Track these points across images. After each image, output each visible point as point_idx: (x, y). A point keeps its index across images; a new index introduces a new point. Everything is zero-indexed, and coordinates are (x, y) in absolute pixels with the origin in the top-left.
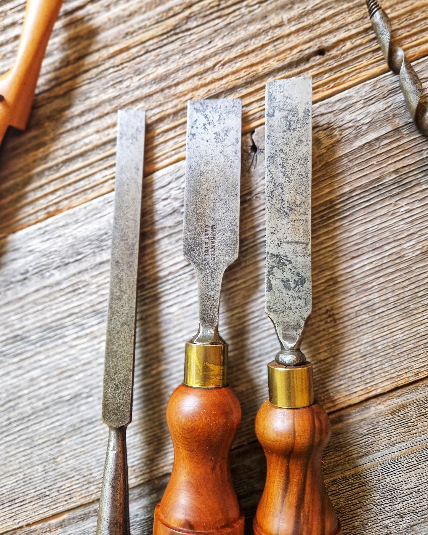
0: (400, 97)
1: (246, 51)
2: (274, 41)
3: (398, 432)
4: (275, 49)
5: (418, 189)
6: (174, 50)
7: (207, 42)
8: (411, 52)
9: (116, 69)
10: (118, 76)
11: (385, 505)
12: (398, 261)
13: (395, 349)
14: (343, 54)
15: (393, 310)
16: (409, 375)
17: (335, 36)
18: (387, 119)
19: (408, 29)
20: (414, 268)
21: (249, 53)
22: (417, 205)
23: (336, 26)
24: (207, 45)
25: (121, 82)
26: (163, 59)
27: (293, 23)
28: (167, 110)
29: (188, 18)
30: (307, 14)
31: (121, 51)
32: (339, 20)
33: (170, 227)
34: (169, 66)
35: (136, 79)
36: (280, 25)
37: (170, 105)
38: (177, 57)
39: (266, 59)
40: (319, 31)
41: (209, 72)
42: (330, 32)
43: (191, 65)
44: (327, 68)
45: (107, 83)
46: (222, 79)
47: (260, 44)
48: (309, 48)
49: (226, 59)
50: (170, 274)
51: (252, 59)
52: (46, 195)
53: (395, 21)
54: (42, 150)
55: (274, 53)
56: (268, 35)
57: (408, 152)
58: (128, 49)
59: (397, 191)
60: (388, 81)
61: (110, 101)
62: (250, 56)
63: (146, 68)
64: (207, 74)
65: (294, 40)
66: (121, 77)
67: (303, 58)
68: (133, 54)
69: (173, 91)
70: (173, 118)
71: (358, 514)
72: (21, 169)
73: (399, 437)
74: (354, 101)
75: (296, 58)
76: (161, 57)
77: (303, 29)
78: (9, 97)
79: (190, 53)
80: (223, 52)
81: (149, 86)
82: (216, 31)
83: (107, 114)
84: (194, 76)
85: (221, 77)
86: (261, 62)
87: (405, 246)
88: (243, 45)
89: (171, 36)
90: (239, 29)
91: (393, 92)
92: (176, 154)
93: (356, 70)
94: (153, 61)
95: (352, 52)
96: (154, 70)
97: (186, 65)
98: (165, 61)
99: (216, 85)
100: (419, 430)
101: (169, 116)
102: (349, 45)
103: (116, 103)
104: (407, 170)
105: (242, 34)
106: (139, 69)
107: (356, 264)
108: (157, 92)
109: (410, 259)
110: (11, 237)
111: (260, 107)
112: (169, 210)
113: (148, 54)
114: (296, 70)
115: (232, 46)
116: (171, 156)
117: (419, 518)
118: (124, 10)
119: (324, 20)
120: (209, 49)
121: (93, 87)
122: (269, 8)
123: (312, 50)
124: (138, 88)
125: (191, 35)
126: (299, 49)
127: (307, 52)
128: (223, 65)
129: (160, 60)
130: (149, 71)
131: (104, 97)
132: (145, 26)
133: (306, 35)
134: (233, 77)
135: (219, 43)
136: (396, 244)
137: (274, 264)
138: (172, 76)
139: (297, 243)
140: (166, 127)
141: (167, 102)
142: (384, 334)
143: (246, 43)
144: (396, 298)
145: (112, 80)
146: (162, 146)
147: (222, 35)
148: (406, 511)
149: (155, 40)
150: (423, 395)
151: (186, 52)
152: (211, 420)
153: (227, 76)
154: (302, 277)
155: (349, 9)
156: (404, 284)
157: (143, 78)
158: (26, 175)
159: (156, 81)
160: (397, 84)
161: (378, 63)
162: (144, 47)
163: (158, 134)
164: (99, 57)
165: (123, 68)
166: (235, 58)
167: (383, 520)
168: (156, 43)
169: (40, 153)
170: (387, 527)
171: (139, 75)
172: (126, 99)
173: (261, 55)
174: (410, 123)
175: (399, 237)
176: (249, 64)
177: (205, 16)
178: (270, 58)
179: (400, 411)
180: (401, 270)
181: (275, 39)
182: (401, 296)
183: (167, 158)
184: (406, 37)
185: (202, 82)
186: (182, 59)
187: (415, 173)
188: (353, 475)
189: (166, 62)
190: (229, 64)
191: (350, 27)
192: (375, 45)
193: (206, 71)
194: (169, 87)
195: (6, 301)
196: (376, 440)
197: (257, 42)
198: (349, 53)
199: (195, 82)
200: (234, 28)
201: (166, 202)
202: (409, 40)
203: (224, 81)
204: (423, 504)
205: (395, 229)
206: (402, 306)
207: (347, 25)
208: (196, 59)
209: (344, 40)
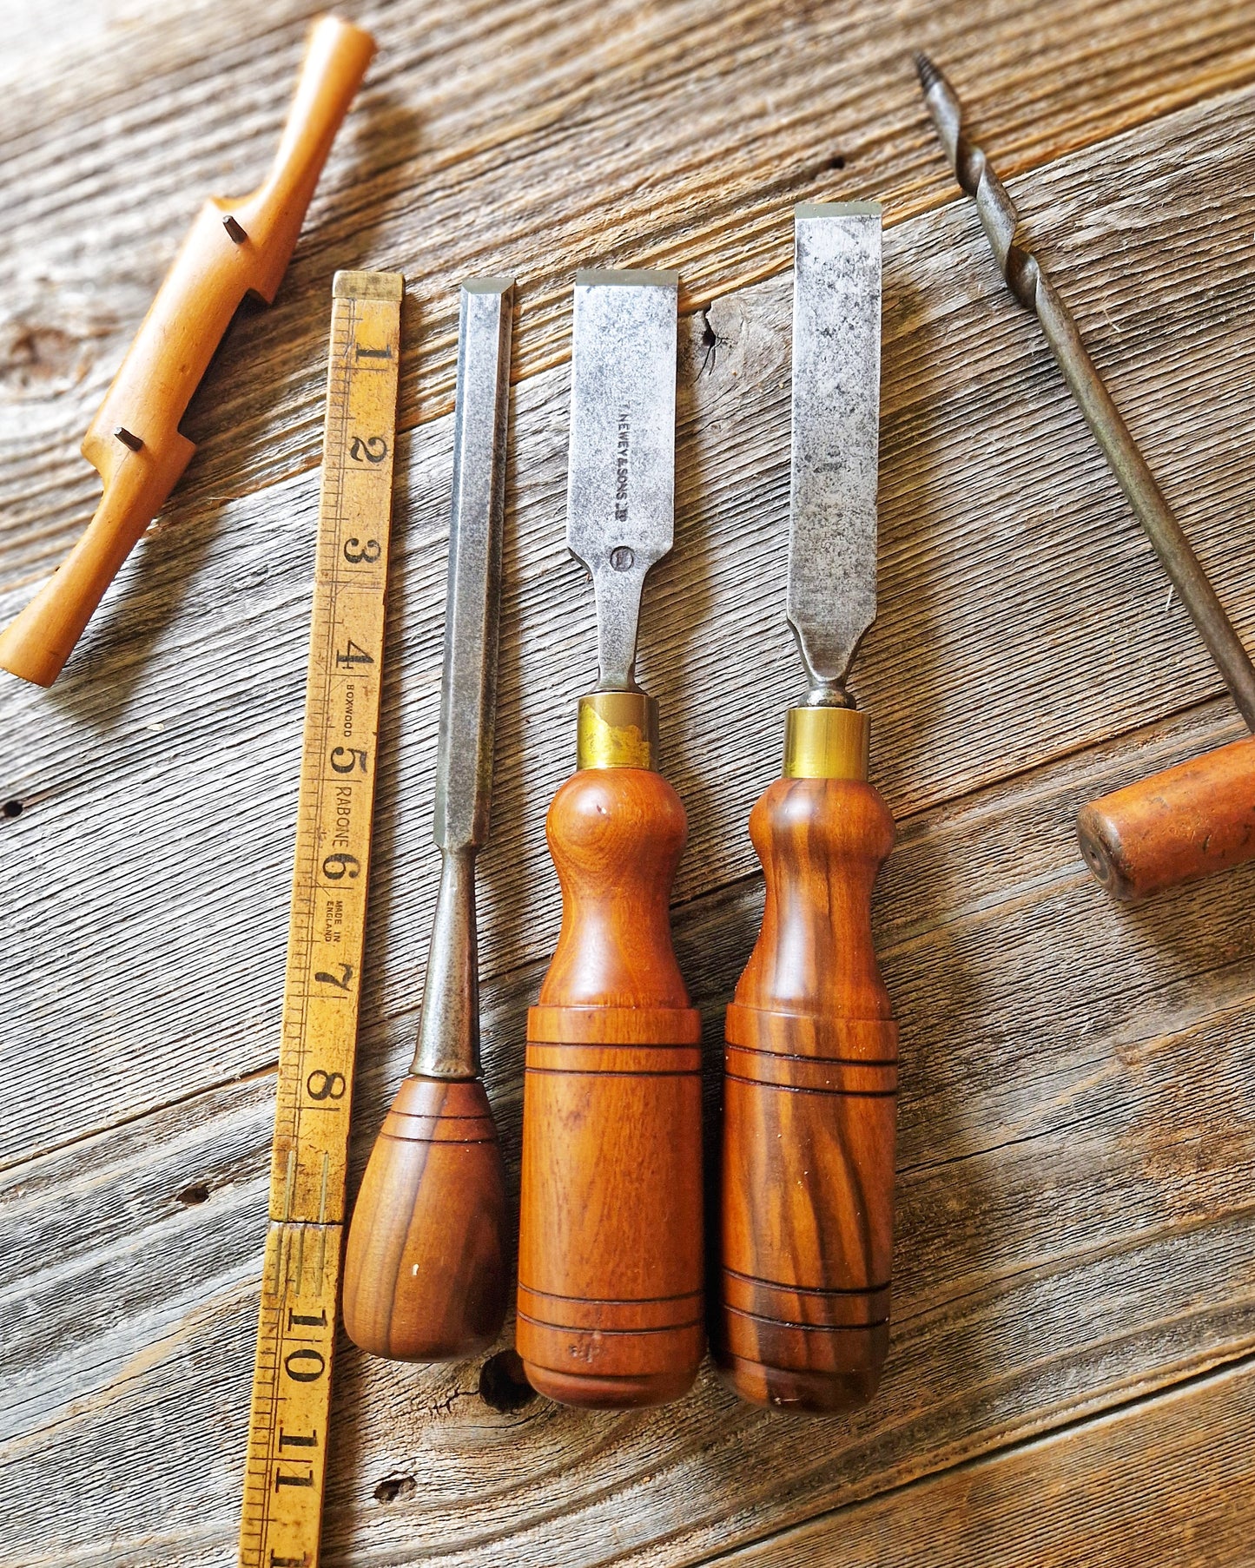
0: (983, 244)
1: (696, 160)
2: (748, 144)
3: (983, 872)
4: (751, 158)
5: (1021, 411)
6: (559, 158)
7: (621, 145)
8: (1004, 164)
9: (448, 192)
10: (453, 204)
11: (962, 1018)
12: (982, 546)
13: (978, 711)
14: (877, 165)
15: (974, 638)
16: (1006, 760)
17: (863, 134)
18: (962, 283)
19: (1000, 121)
20: (1013, 559)
21: (701, 165)
22: (1018, 440)
23: (864, 115)
24: (621, 149)
25: (456, 215)
26: (538, 175)
27: (785, 110)
28: (543, 267)
29: (587, 101)
30: (809, 94)
31: (458, 160)
32: (871, 107)
33: (546, 484)
34: (549, 186)
35: (485, 210)
36: (761, 114)
37: (550, 258)
38: (566, 171)
39: (733, 176)
40: (833, 125)
41: (626, 199)
42: (855, 127)
43: (590, 185)
44: (849, 191)
45: (430, 218)
46: (649, 211)
47: (723, 148)
48: (815, 155)
49: (658, 175)
50: (544, 572)
51: (708, 175)
52: (306, 426)
53: (976, 107)
54: (300, 341)
55: (750, 164)
56: (737, 133)
57: (1001, 344)
58: (470, 155)
59: (981, 414)
60: (962, 215)
61: (435, 249)
62: (702, 170)
63: (505, 190)
64: (622, 202)
65: (786, 141)
66: (456, 206)
67: (803, 172)
68: (482, 165)
69: (555, 233)
70: (555, 282)
71: (909, 1036)
72: (257, 377)
73: (986, 882)
74: (899, 250)
75: (789, 174)
76: (535, 170)
77: (803, 121)
78: (256, 234)
79: (588, 164)
80: (651, 163)
81: (509, 224)
82: (639, 124)
83: (430, 274)
84: (597, 205)
85: (647, 206)
86: (724, 181)
87: (996, 517)
88: (690, 149)
89: (555, 132)
90: (682, 120)
91: (971, 233)
92: (558, 349)
93: (902, 194)
94: (519, 178)
95: (894, 162)
96: (521, 194)
97: (582, 185)
98: (542, 177)
99: (639, 221)
100: (1026, 868)
101: (547, 277)
102: (888, 150)
103: (447, 254)
104: (998, 376)
105: (688, 129)
106: (492, 192)
107: (902, 552)
108: (526, 235)
109: (1007, 541)
110: (232, 506)
111: (720, 262)
112: (545, 451)
113: (510, 166)
114: (789, 196)
115: (670, 152)
116: (551, 352)
117: (1031, 1042)
118: (466, 85)
119: (842, 106)
120: (626, 157)
121: (401, 225)
122: (741, 83)
123: (819, 159)
124: (489, 227)
125: (591, 131)
126: (795, 157)
127: (810, 163)
128: (653, 185)
129: (532, 177)
130: (510, 197)
131: (425, 243)
132: (503, 116)
133: (810, 133)
134: (671, 208)
135: (645, 146)
136: (979, 513)
138: (555, 206)
140: (542, 299)
141: (545, 253)
142: (958, 682)
143: (696, 147)
144: (980, 615)
145: (440, 213)
146: (532, 335)
147: (650, 132)
148: (1004, 1028)
149: (524, 140)
150: (1033, 799)
151: (583, 162)
153: (659, 205)
155: (889, 86)
156: (996, 588)
157: (499, 208)
158: (268, 388)
159: (522, 215)
160: (977, 221)
161: (944, 183)
162: (502, 153)
163: (526, 313)
164: (417, 170)
165: (461, 191)
166: (676, 173)
167: (959, 1047)
168: (526, 145)
169: (297, 346)
170: (968, 1062)
171: (491, 203)
172: (465, 247)
173: (724, 170)
174: (1004, 289)
175: (984, 501)
176: (702, 183)
177: (619, 97)
178: (741, 174)
179: (985, 829)
180: (989, 561)
181: (750, 139)
182: (990, 611)
183: (542, 356)
184: (997, 136)
185: (612, 215)
186: (574, 175)
187: (1015, 381)
188: (897, 958)
189: (545, 179)
190: (664, 184)
191: (890, 118)
192: (937, 151)
193: (619, 197)
194: (549, 226)
195: (221, 625)
196: (941, 888)
197: (716, 144)
198: (890, 165)
199: (600, 216)
200: (673, 120)
201: (540, 437)
202: (1001, 141)
203: (654, 215)
204: (1039, 1013)
205: (978, 485)
206: (992, 631)
207: (885, 114)
208: (600, 174)
209: (879, 142)
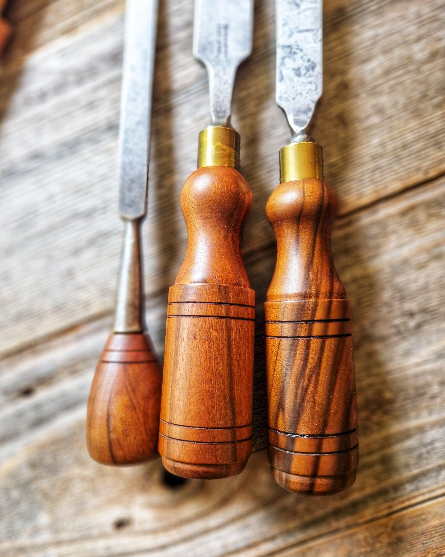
137: (285, 55)
139: (308, 31)
152: (223, 185)
154: (313, 62)
